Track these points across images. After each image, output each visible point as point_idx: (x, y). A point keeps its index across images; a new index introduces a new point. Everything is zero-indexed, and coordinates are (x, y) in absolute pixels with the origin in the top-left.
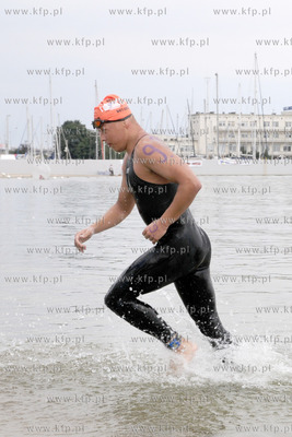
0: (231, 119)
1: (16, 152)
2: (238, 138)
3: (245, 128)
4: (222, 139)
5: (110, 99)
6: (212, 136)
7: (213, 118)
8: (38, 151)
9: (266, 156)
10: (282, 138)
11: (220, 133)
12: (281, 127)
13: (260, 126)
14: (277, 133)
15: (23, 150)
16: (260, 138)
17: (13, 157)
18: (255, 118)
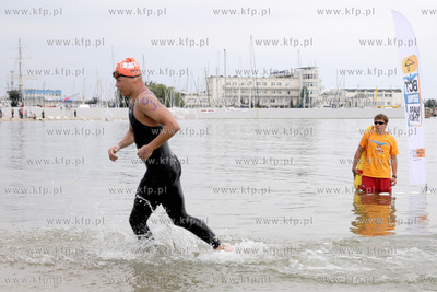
0: (235, 80)
1: (90, 103)
2: (239, 94)
3: (244, 87)
4: (228, 94)
5: (130, 60)
6: (222, 92)
7: (222, 80)
8: (104, 102)
9: (258, 106)
10: (269, 93)
11: (227, 90)
12: (269, 86)
13: (254, 85)
14: (266, 90)
15: (94, 102)
16: (254, 93)
17: (87, 106)
18: (251, 80)
